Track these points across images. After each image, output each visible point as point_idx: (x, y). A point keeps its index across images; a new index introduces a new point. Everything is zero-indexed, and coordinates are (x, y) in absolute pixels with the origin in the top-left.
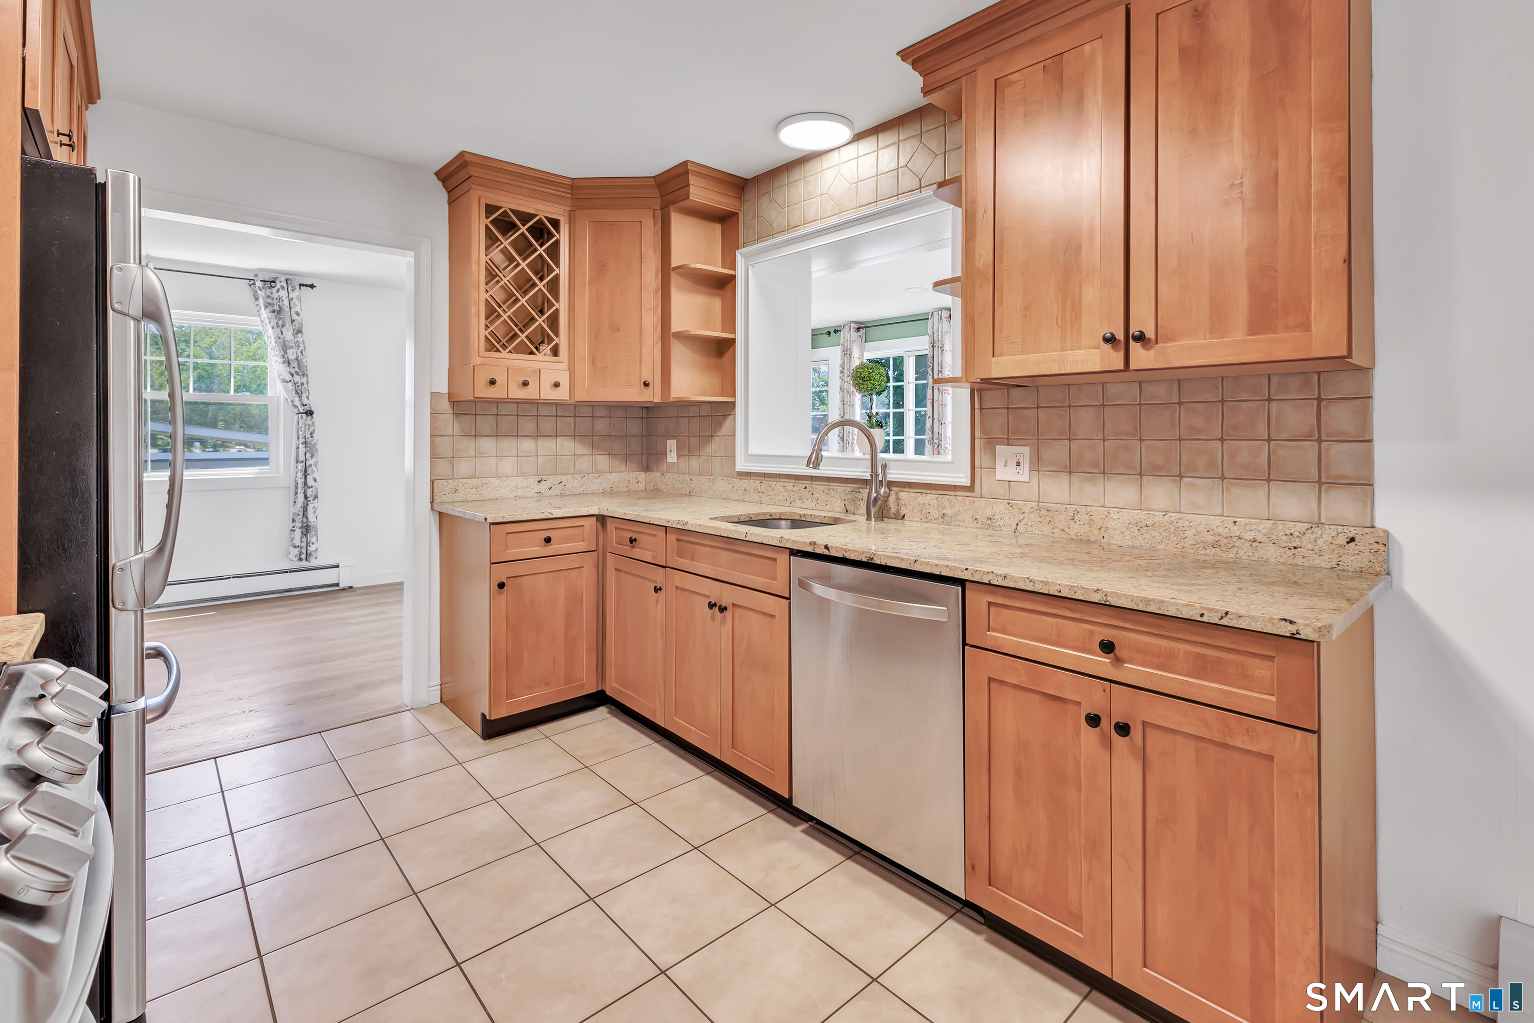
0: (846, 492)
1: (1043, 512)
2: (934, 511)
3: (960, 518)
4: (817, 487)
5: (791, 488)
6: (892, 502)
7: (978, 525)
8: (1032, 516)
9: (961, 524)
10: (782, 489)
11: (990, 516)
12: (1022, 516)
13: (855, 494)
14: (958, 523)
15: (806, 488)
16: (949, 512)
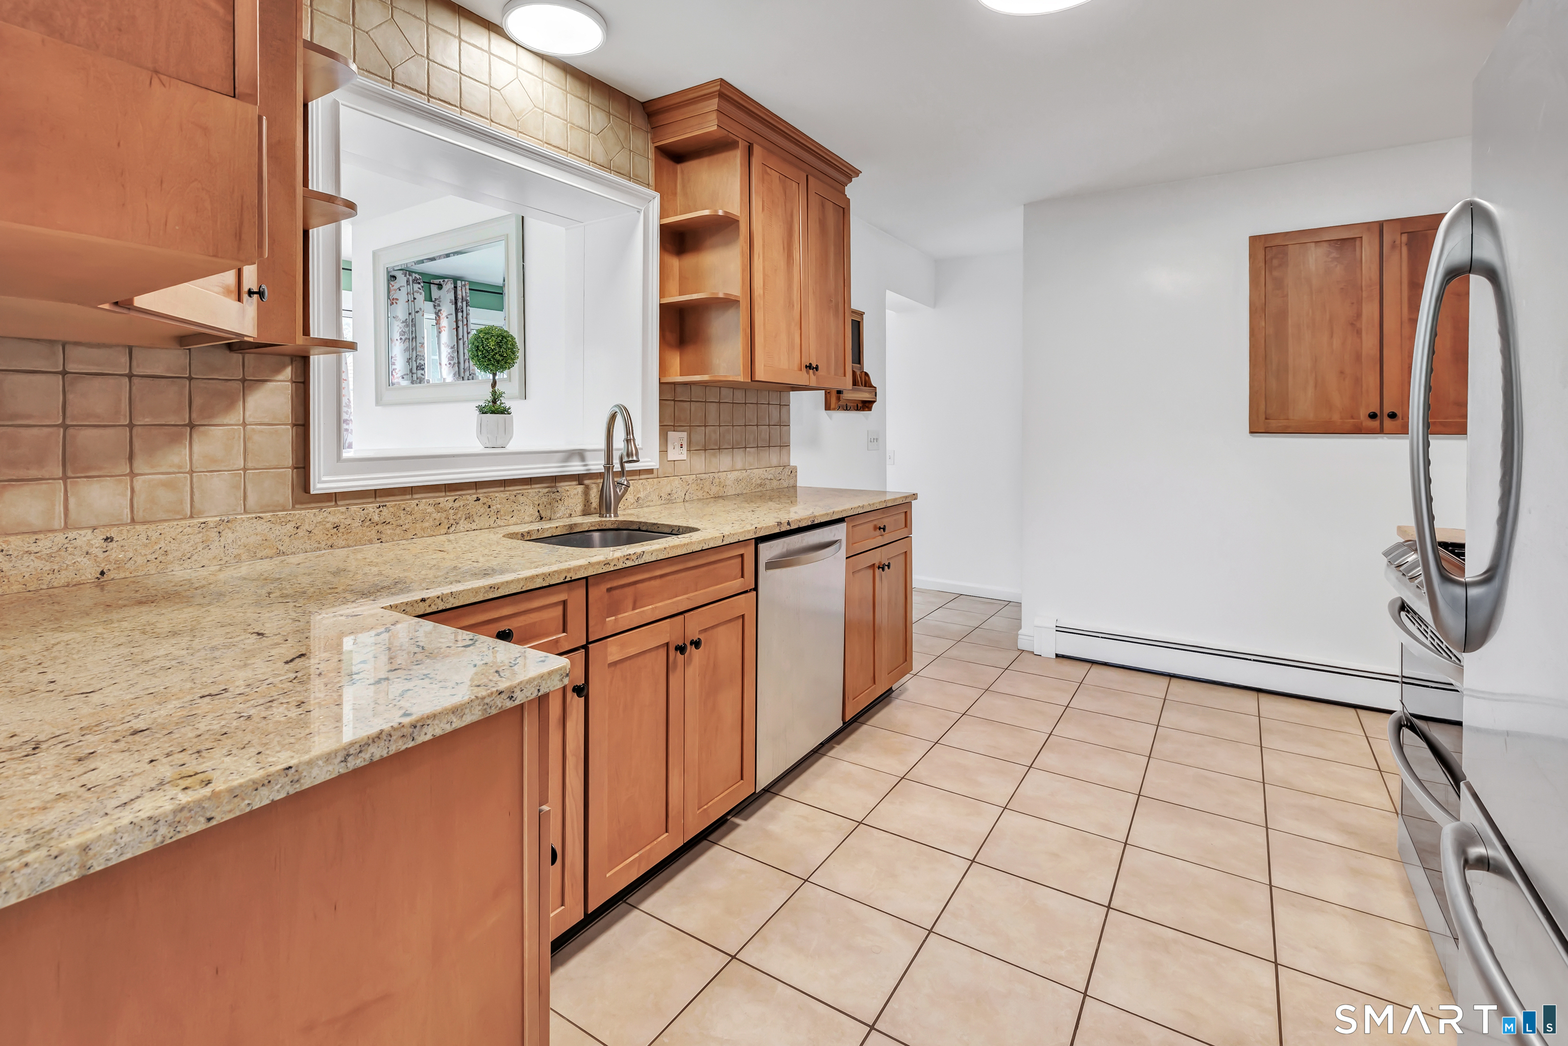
0: (541, 494)
1: (699, 481)
2: (631, 497)
3: (650, 498)
4: (497, 495)
5: (450, 504)
6: (593, 496)
7: (663, 502)
8: (693, 485)
9: (651, 504)
10: (430, 509)
11: (670, 492)
12: (688, 487)
13: (552, 495)
14: (648, 504)
15: (478, 499)
16: (642, 495)
